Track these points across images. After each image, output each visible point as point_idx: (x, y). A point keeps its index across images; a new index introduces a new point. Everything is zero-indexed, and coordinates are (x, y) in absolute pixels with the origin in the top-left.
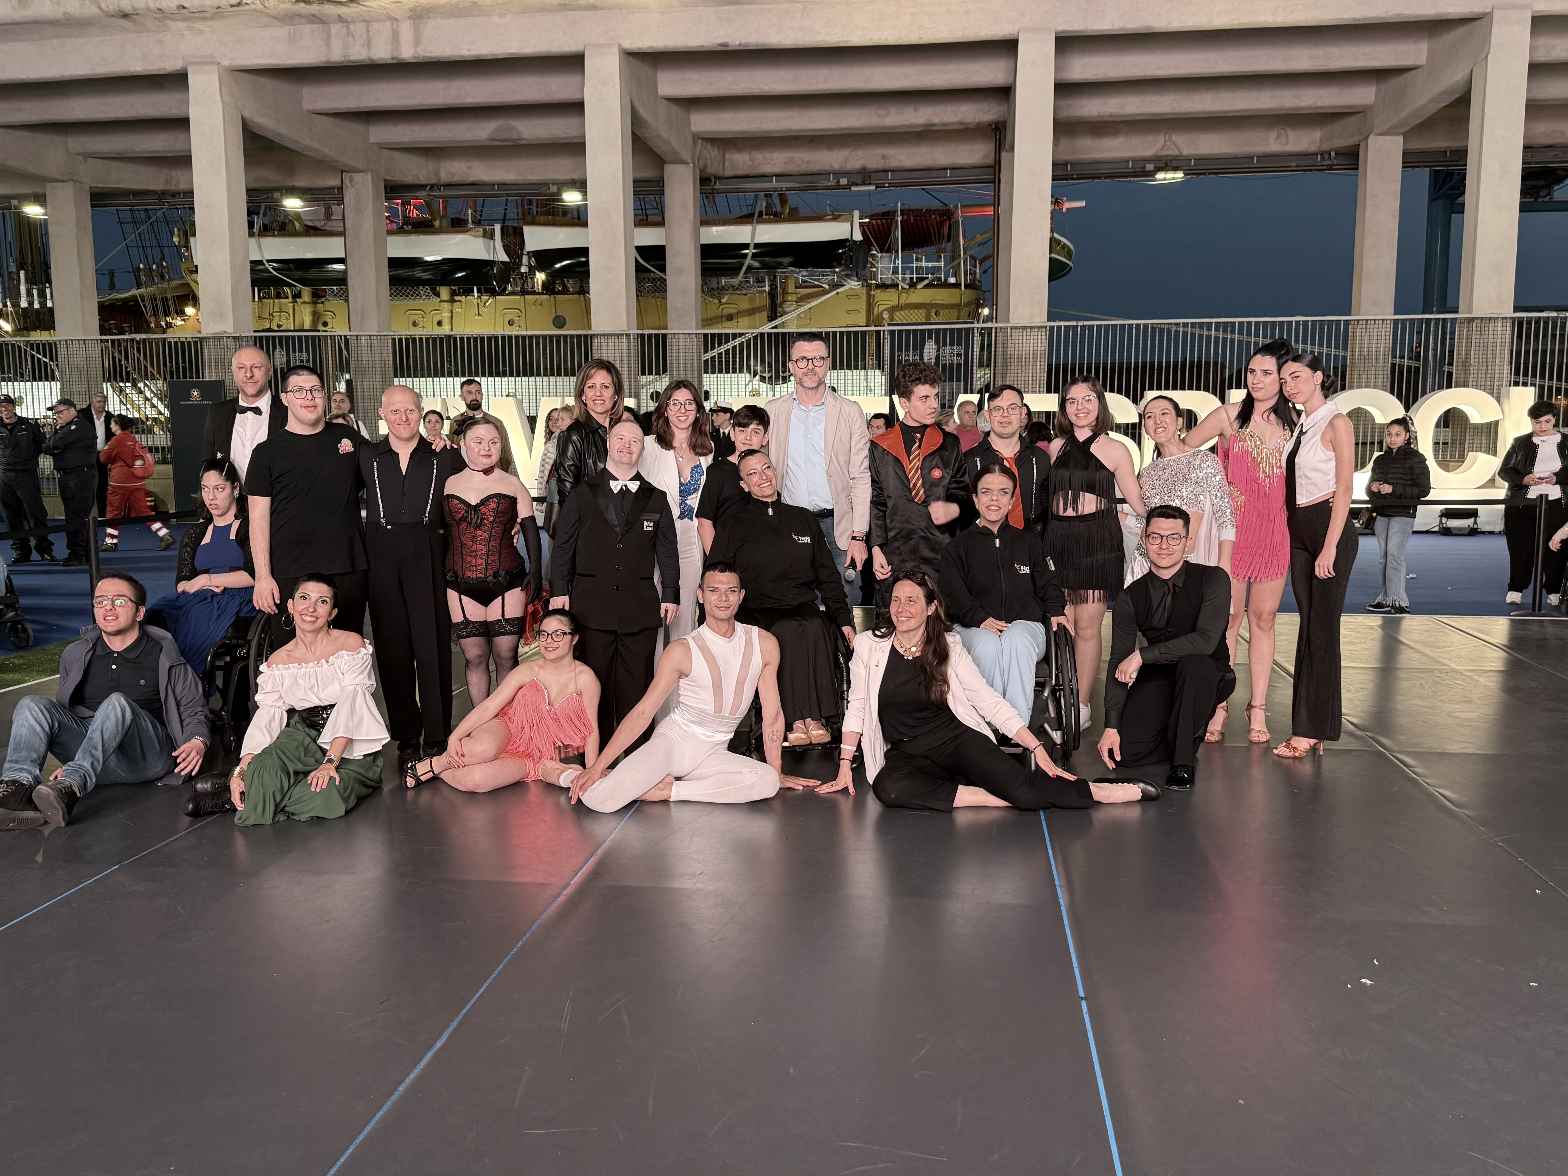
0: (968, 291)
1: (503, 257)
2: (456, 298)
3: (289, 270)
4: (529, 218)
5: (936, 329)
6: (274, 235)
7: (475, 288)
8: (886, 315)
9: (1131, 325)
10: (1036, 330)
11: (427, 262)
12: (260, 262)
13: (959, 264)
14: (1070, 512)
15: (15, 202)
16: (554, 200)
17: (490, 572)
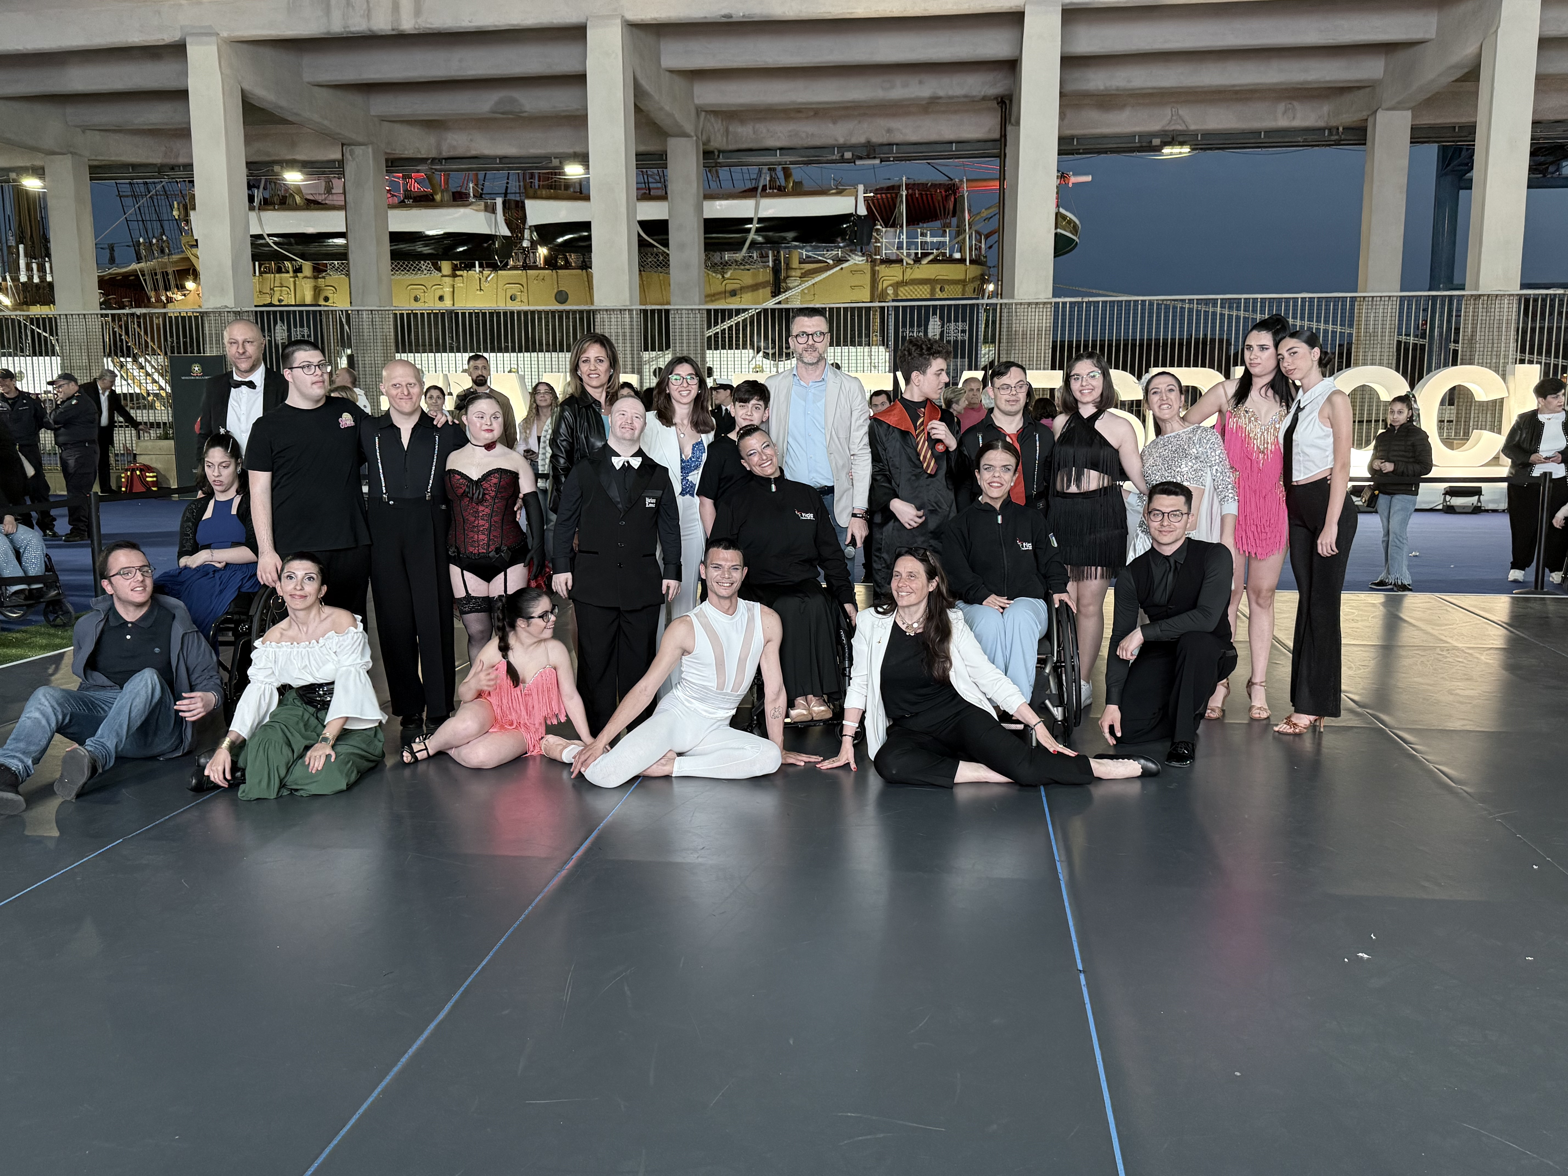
0: (974, 267)
1: (505, 231)
2: (458, 273)
3: (290, 244)
4: (531, 192)
5: (940, 306)
6: (274, 209)
7: (477, 263)
8: (890, 291)
9: (1136, 302)
10: (1041, 306)
11: (428, 236)
12: (260, 237)
13: (965, 239)
14: (1073, 489)
15: (13, 175)
16: (556, 174)
17: (492, 547)
